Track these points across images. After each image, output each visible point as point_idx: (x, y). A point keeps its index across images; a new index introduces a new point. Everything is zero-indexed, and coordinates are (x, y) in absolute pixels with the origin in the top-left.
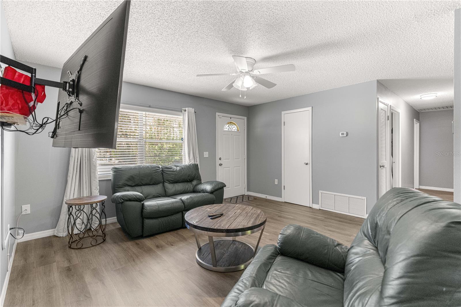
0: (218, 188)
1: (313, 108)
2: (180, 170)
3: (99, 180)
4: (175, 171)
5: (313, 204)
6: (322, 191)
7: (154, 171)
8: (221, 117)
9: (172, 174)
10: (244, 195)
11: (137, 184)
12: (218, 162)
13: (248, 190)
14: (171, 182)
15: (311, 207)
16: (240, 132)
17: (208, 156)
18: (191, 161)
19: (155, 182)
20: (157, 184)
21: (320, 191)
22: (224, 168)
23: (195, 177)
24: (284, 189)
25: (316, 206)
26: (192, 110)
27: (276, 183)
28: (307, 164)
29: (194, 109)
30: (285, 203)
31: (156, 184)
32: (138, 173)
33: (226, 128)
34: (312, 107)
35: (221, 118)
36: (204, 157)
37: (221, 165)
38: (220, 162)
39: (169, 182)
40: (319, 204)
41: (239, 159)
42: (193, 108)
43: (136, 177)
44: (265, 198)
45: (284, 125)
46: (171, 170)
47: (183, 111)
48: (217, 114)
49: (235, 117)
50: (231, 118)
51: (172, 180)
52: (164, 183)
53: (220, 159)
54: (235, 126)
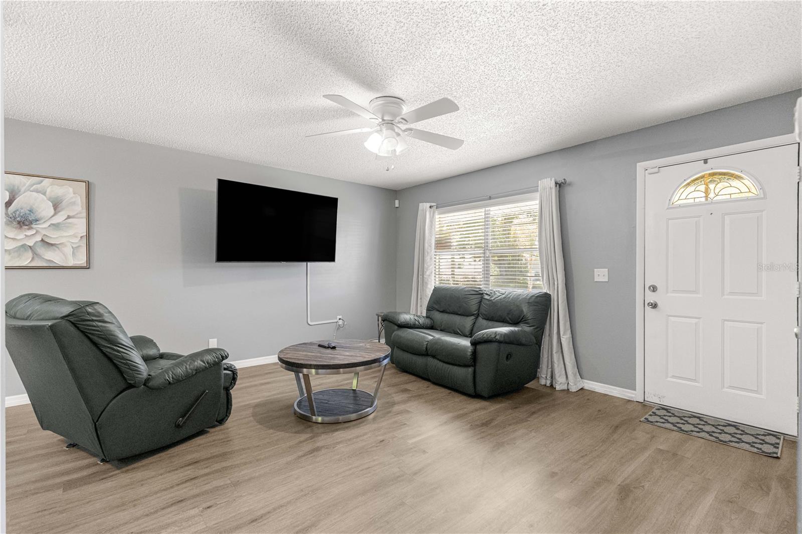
2: (500, 299)
4: (491, 300)
8: (658, 170)
9: (487, 304)
12: (643, 297)
17: (606, 279)
19: (464, 311)
20: (469, 316)
22: (668, 315)
23: (519, 317)
26: (547, 183)
29: (554, 179)
31: (466, 316)
32: (448, 296)
33: (683, 197)
35: (658, 173)
36: (595, 280)
37: (654, 306)
38: (651, 297)
39: (483, 316)
41: (756, 294)
42: (552, 178)
48: (640, 166)
49: (727, 153)
50: (706, 161)
51: (485, 315)
52: (477, 316)
53: (654, 289)
54: (735, 183)
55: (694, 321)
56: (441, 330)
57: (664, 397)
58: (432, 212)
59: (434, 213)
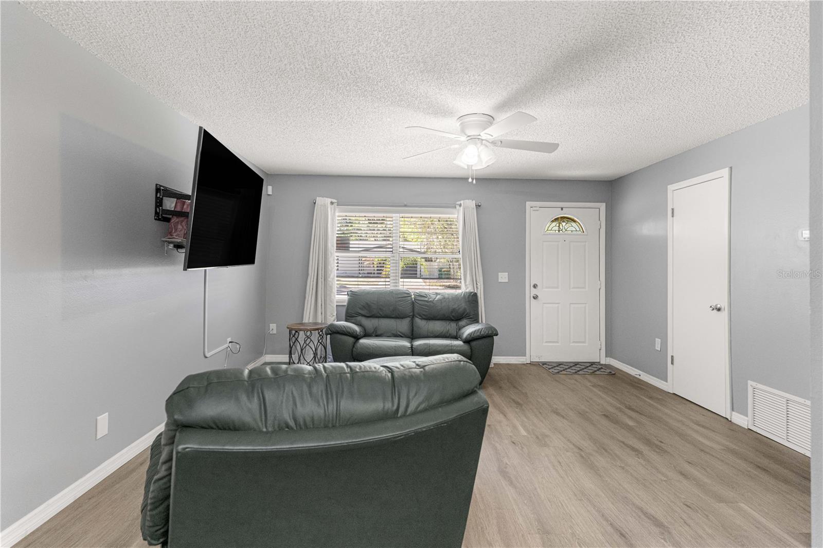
0: (479, 336)
1: (733, 170)
2: (439, 300)
3: (337, 306)
4: (430, 301)
5: (734, 413)
6: (754, 384)
7: (400, 299)
8: (538, 208)
9: (426, 305)
10: (599, 362)
11: (373, 315)
12: (529, 292)
13: (609, 354)
14: (424, 317)
15: (728, 419)
16: (587, 235)
17: (507, 280)
18: (468, 288)
19: (398, 314)
20: (402, 318)
21: (750, 383)
22: (544, 303)
23: (463, 314)
24: (672, 363)
25: (739, 419)
26: (471, 204)
27: (658, 347)
28: (719, 310)
29: (474, 201)
30: (674, 396)
31: (400, 318)
32: (376, 299)
33: (550, 229)
34: (731, 168)
35: (537, 210)
36: (500, 281)
37: (535, 297)
38: (534, 292)
39: (421, 317)
40: (747, 416)
41: (584, 288)
42: (472, 200)
43: (373, 305)
44: (638, 376)
45: (673, 216)
46: (426, 299)
47: (458, 207)
48: (528, 204)
49: (573, 206)
50: (562, 209)
51: (424, 315)
52: (413, 317)
53: (535, 286)
54: (574, 224)
55: (557, 305)
56: (377, 336)
57: (541, 356)
58: (333, 209)
59: (335, 210)
